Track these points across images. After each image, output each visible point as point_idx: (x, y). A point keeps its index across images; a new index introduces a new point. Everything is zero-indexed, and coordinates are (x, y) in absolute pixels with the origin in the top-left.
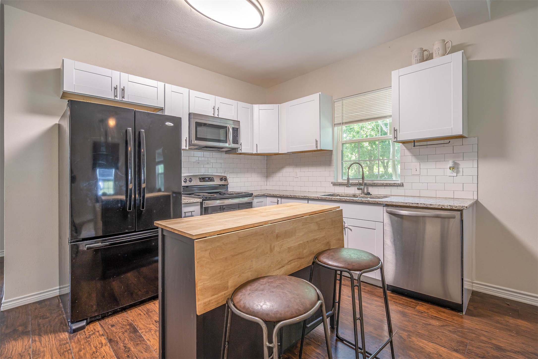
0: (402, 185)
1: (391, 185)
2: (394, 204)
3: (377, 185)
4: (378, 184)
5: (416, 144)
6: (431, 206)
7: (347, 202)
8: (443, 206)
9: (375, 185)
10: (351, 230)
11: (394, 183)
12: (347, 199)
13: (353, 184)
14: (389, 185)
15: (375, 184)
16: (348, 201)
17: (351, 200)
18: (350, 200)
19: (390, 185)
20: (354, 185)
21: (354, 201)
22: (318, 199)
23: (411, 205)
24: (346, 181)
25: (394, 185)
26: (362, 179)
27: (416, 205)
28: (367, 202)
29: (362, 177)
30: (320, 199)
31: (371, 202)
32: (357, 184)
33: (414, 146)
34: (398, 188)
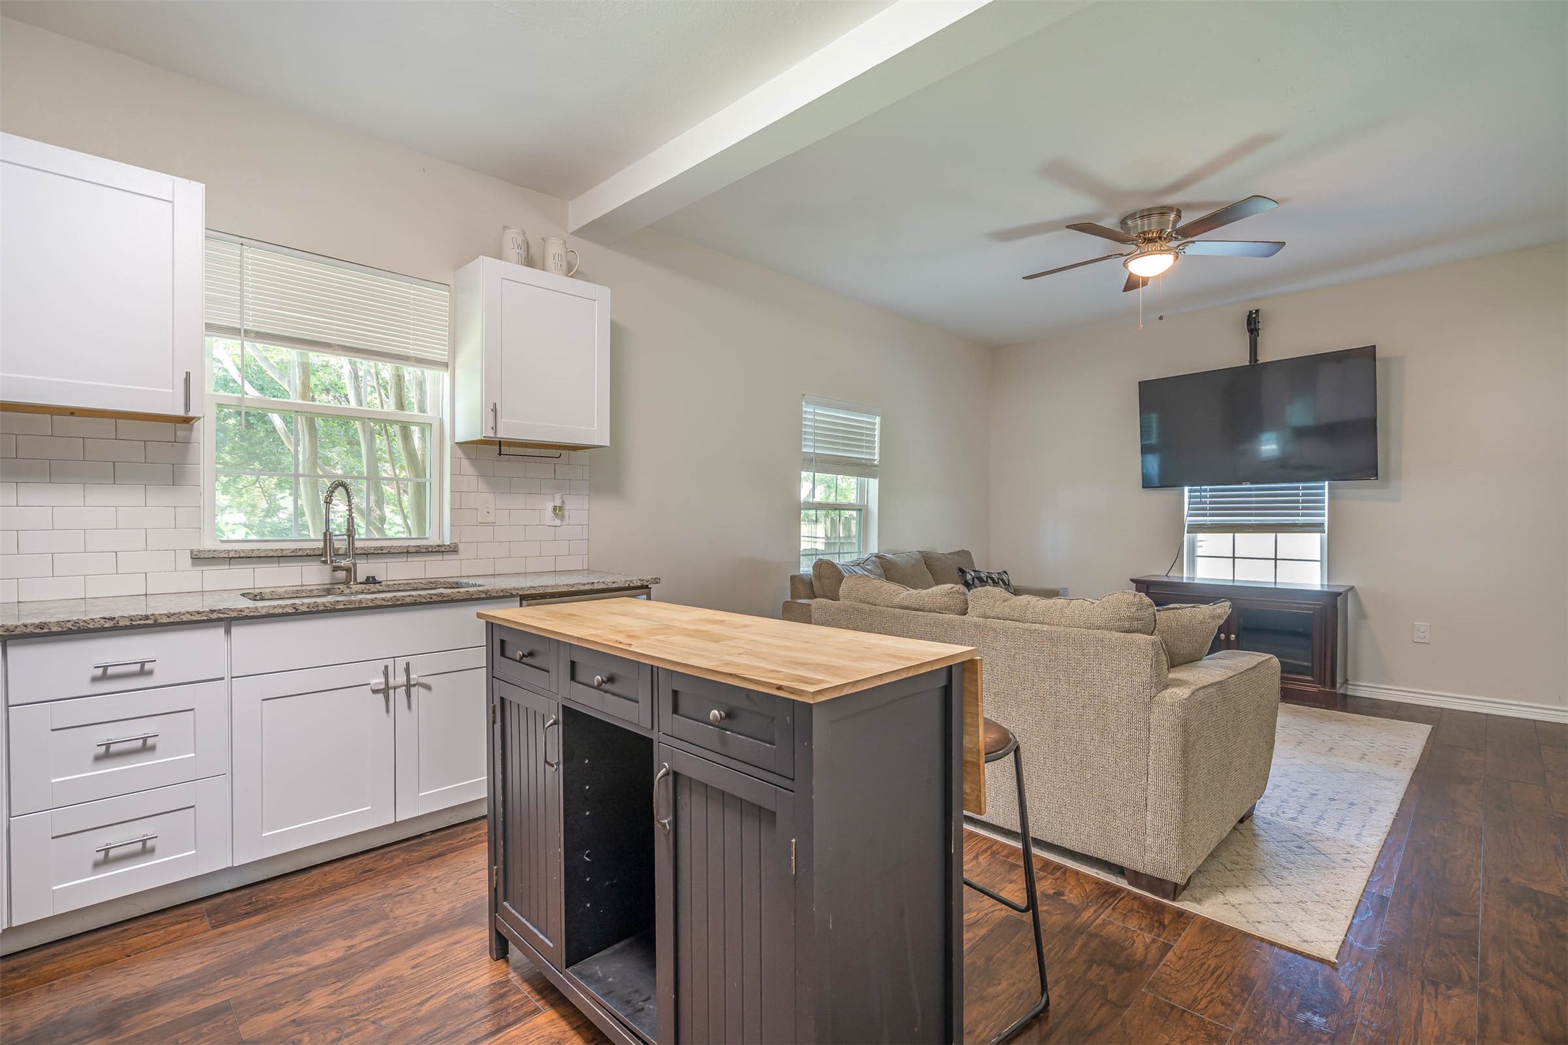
0: (453, 549)
1: (432, 552)
2: (549, 590)
3: (389, 553)
4: (392, 551)
5: (505, 450)
6: (615, 586)
7: (421, 603)
8: (631, 581)
9: (384, 552)
10: (428, 687)
11: (438, 546)
12: (420, 595)
13: (300, 553)
14: (424, 550)
15: (382, 550)
16: (424, 601)
17: (435, 598)
18: (431, 598)
19: (429, 552)
20: (307, 555)
21: (445, 599)
22: (294, 610)
23: (582, 588)
24: (321, 545)
25: (437, 552)
26: (345, 537)
27: (590, 587)
28: (483, 595)
29: (348, 530)
30: (307, 610)
31: (494, 594)
32: (317, 553)
33: (500, 454)
34: (446, 557)
